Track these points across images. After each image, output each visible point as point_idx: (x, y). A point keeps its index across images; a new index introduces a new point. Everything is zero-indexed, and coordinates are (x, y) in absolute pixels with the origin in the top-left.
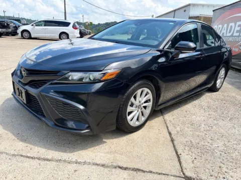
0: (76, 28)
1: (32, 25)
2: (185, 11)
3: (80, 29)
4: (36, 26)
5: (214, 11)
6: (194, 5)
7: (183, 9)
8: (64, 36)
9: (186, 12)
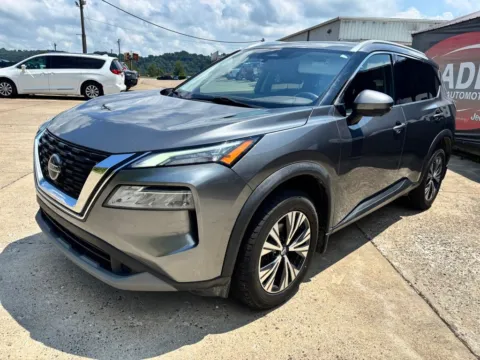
0: (118, 73)
1: (19, 67)
2: (329, 32)
3: (125, 74)
4: (28, 68)
5: (414, 36)
6: (347, 21)
7: (327, 29)
8: (91, 90)
9: (331, 34)
